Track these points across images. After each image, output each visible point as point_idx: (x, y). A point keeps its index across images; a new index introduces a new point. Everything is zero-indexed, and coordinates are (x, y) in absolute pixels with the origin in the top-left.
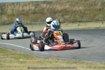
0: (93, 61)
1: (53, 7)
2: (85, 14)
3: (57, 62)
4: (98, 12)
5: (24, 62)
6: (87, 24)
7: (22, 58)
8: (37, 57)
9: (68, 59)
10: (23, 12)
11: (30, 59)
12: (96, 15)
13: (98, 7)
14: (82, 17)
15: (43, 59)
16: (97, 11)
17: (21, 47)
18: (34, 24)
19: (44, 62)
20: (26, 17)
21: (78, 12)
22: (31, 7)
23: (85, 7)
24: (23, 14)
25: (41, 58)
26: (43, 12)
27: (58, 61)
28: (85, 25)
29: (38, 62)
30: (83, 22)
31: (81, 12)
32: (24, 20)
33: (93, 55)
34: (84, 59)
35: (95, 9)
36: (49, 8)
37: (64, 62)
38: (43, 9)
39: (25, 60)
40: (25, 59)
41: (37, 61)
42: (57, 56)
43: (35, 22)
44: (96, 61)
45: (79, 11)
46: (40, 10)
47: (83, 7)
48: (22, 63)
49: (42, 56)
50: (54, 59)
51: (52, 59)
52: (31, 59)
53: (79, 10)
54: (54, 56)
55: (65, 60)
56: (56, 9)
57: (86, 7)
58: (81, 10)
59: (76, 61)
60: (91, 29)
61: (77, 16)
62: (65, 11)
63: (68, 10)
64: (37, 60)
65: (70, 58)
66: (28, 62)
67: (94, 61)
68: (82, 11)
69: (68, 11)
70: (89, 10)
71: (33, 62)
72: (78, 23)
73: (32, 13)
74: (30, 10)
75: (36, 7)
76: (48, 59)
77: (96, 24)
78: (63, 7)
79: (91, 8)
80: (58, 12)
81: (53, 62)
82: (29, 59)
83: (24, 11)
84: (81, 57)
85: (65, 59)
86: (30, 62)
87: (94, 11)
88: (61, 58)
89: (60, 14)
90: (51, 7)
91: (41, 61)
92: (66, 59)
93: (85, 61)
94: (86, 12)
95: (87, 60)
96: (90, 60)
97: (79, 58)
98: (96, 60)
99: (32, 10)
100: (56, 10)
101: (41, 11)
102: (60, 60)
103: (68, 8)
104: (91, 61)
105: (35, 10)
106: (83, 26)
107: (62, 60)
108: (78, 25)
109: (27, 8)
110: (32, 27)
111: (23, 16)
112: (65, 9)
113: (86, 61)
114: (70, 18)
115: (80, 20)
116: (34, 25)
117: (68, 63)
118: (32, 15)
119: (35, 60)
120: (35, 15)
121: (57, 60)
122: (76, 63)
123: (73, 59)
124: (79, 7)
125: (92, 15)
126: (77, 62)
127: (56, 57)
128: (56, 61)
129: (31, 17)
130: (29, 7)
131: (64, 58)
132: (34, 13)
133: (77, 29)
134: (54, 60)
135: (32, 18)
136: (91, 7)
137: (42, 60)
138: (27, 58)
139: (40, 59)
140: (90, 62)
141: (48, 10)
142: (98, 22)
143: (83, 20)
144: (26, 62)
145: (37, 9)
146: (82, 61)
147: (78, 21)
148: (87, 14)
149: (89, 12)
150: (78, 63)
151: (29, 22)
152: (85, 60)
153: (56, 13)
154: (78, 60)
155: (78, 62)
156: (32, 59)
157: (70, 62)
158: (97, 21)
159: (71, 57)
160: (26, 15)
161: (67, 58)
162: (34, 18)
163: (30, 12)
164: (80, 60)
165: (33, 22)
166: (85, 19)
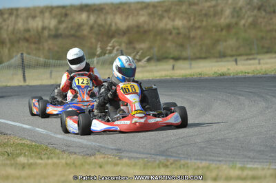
0: (211, 162)
1: (105, 19)
2: (188, 38)
3: (116, 165)
4: (224, 33)
5: (30, 165)
6: (195, 64)
7: (25, 156)
8: (64, 151)
9: (144, 156)
10: (27, 35)
11: (46, 156)
12: (218, 41)
13: (223, 21)
14: (182, 46)
15: (81, 157)
16: (222, 30)
17: (21, 125)
18: (55, 66)
19: (82, 164)
20: (33, 46)
21: (171, 33)
22: (46, 22)
23: (190, 20)
24: (27, 40)
25: (75, 153)
26: (78, 34)
27: (119, 161)
28: (191, 68)
29: (66, 164)
30: (185, 59)
31: (179, 34)
32: (29, 54)
33: (212, 146)
34: (188, 156)
35: (215, 26)
36: (95, 22)
37: (135, 165)
38: (80, 26)
39: (31, 161)
40: (32, 157)
41: (64, 161)
42: (118, 150)
43: (58, 59)
44: (220, 161)
45: (174, 32)
46: (72, 28)
47: (185, 22)
48: (23, 166)
49: (77, 150)
50: (108, 158)
51: (104, 158)
52: (48, 158)
53: (174, 29)
54: (108, 149)
55: (137, 158)
56: (113, 24)
57: (192, 21)
58: (178, 29)
59: (168, 161)
60: (207, 77)
61: (169, 44)
62: (138, 32)
63: (146, 27)
64: (63, 158)
65: (151, 154)
66: (40, 164)
67: (213, 160)
68: (182, 31)
69: (145, 32)
70: (199, 28)
71: (54, 164)
72: (171, 62)
73: (50, 36)
74: (44, 28)
75: (60, 22)
76: (93, 157)
77: (217, 64)
78: (131, 21)
79: (204, 23)
80: (119, 34)
81: (107, 163)
82: (43, 157)
83: (28, 30)
84: (180, 152)
85: (138, 155)
86: (46, 164)
87: (214, 30)
88: (127, 154)
89: (125, 39)
90: (100, 21)
91: (74, 163)
92: (141, 156)
93: (189, 161)
94: (193, 34)
95: (195, 159)
96: (202, 160)
97: (174, 155)
98: (221, 159)
99: (50, 30)
100: (113, 28)
101: (72, 32)
102: (124, 160)
103: (145, 22)
104: (206, 160)
105: (57, 29)
106: (184, 70)
107: (130, 158)
108: (171, 67)
109: (36, 24)
110: (51, 73)
111: (26, 44)
112: (138, 26)
113: (193, 161)
114: (150, 48)
115: (176, 54)
116: (54, 69)
117: (145, 166)
118: (50, 42)
119: (59, 159)
120: (59, 41)
121: (117, 158)
122: (166, 166)
123: (158, 157)
124: (173, 20)
125: (208, 42)
126: (169, 163)
127: (115, 152)
128: (114, 161)
129: (46, 48)
130: (43, 22)
131: (135, 155)
132: (56, 36)
133: (168, 78)
134: (110, 160)
135: (49, 49)
136: (205, 19)
137: (78, 159)
138: (38, 154)
139: (73, 156)
140: (204, 163)
141: (92, 28)
142: (224, 59)
143: (185, 54)
144: (36, 164)
145: (63, 26)
146: (182, 162)
147: (171, 56)
148: (194, 38)
149: (199, 33)
150: (173, 166)
151: (42, 60)
152: (191, 159)
153: (112, 37)
154: (173, 159)
155: (171, 164)
156: (52, 158)
157: (149, 164)
158: (222, 56)
159: (153, 151)
160: (35, 43)
161: (143, 153)
162: (56, 49)
163: (46, 33)
164: (177, 159)
165: (53, 59)
166: (189, 52)
